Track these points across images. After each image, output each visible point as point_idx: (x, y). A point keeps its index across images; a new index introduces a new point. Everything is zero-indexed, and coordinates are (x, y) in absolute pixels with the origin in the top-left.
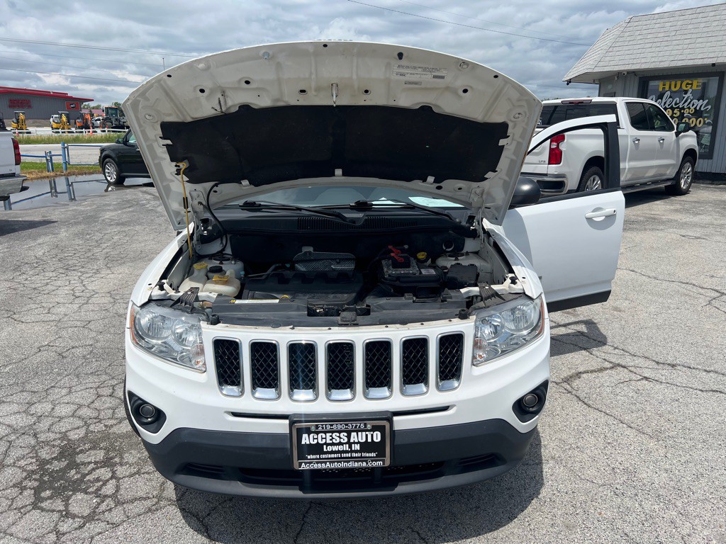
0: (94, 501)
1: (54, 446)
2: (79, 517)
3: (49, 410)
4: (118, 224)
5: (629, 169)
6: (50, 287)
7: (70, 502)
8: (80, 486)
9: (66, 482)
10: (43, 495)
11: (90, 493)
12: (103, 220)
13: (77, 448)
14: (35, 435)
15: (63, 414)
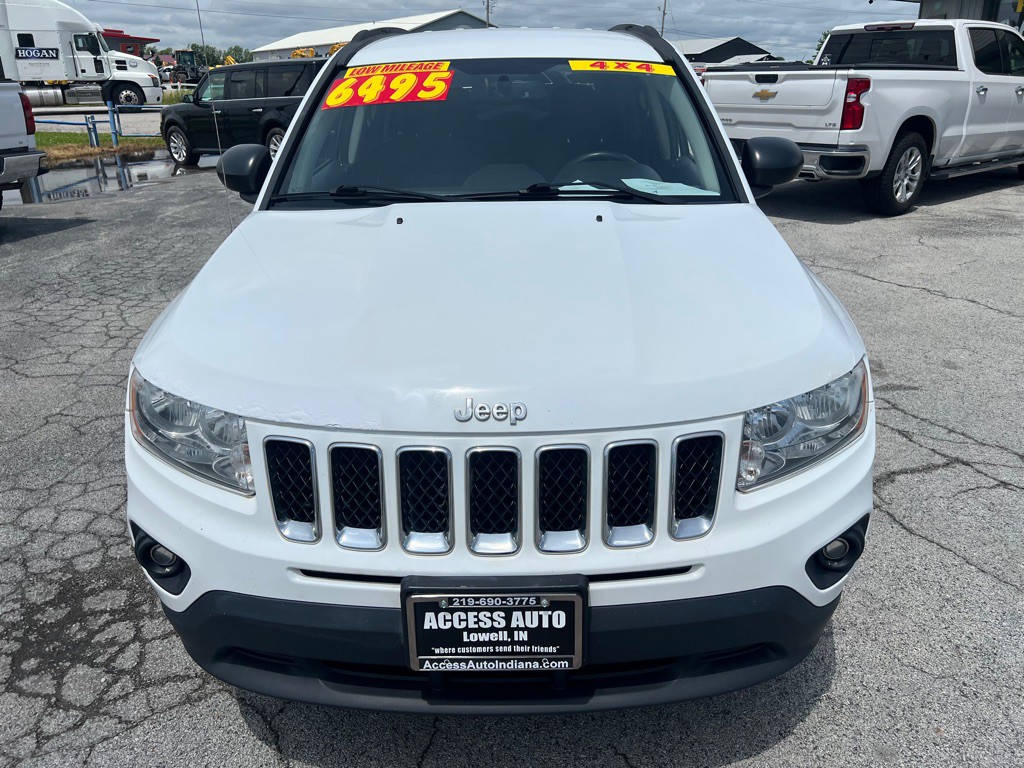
0: (103, 680)
1: (51, 582)
2: (75, 708)
3: (50, 521)
4: (183, 225)
5: (967, 136)
6: (74, 322)
7: (65, 680)
8: (84, 651)
9: (63, 644)
10: (25, 666)
11: (97, 666)
12: (162, 219)
13: (87, 586)
14: (24, 564)
15: (71, 527)
